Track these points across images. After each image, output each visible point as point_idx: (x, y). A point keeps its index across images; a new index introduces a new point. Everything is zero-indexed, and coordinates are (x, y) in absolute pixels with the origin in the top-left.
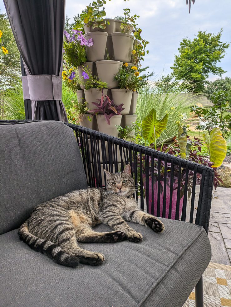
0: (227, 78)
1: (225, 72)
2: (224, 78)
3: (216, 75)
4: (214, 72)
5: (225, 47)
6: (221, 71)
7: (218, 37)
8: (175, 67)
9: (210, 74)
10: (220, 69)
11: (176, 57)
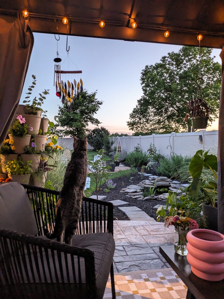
0: (102, 128)
1: (100, 123)
2: (100, 128)
3: (93, 124)
4: (92, 122)
5: (99, 104)
6: (97, 122)
7: (94, 95)
8: (60, 116)
9: (89, 123)
10: (97, 120)
11: (60, 108)
